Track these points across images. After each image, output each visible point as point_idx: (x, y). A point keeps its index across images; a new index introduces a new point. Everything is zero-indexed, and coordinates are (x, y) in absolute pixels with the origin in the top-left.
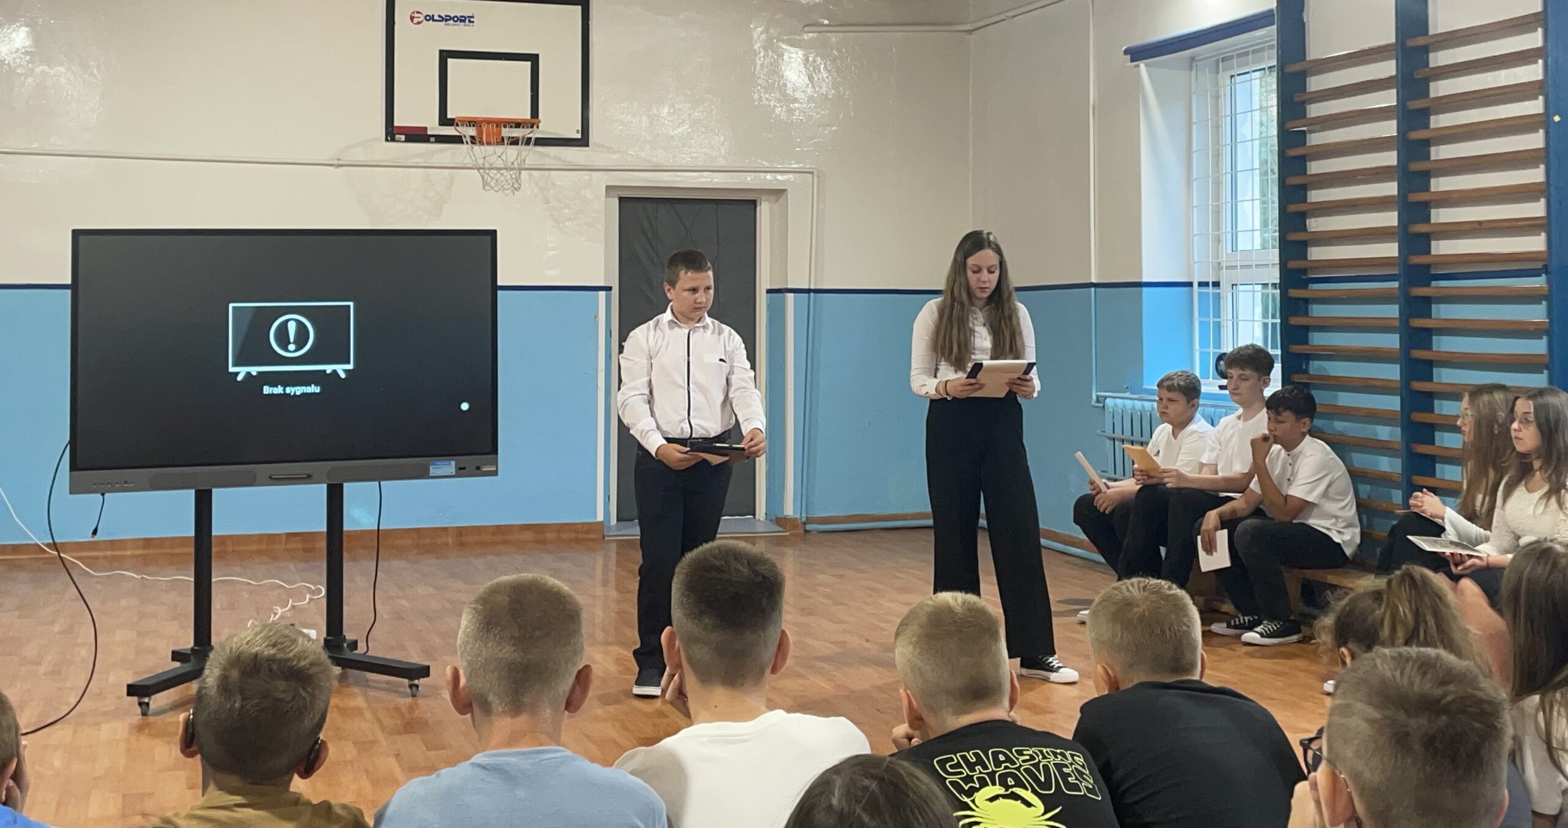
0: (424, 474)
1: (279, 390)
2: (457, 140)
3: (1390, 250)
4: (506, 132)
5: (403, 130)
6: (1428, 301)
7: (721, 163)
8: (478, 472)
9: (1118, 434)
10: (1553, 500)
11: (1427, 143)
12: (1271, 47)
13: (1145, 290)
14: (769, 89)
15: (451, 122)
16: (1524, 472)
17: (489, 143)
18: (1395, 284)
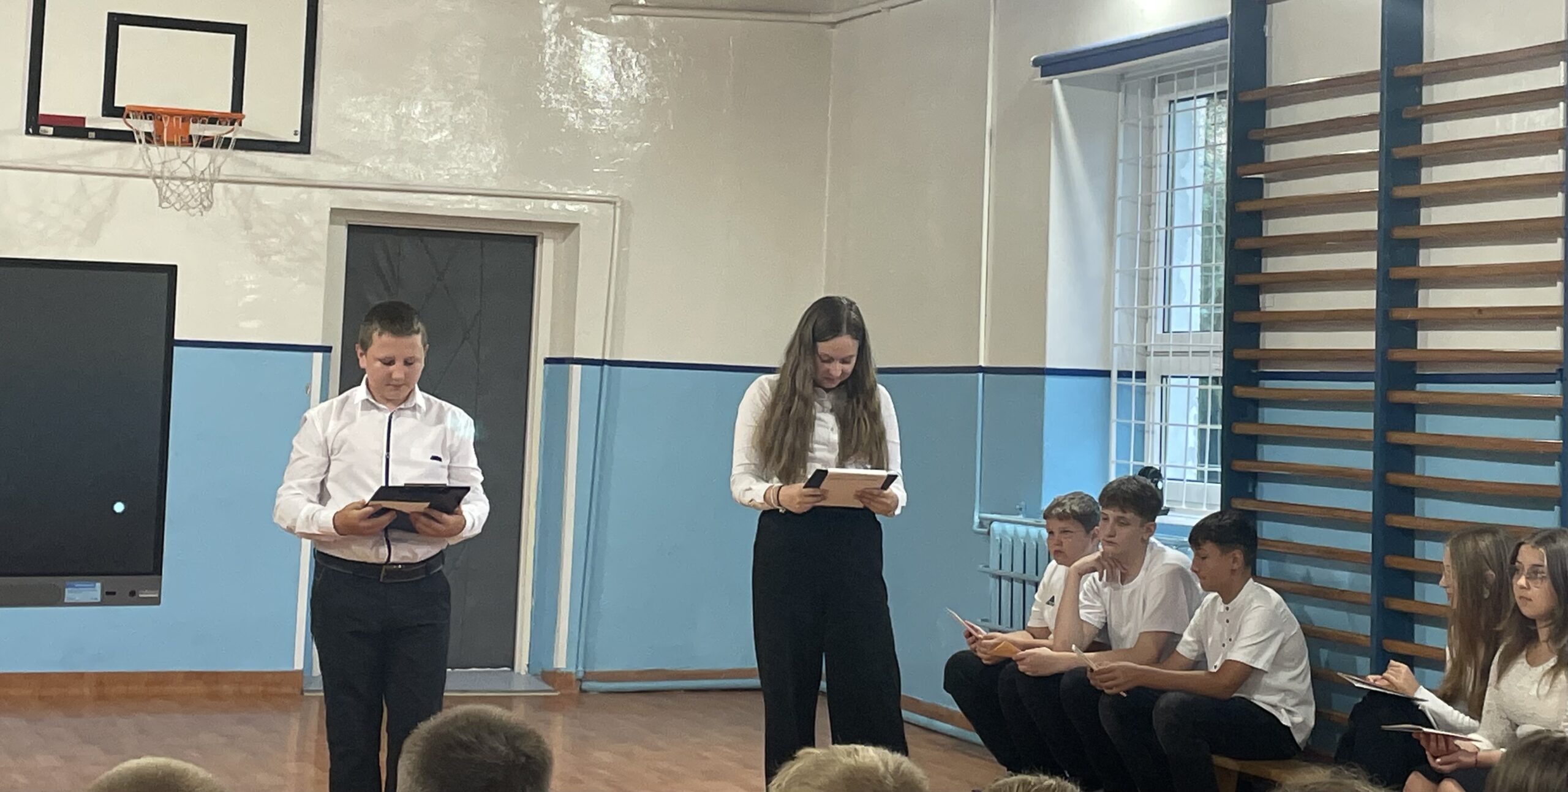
0: (56, 600)
2: (127, 137)
3: (1365, 340)
4: (196, 129)
5: (50, 120)
6: (1411, 409)
7: (490, 184)
8: (132, 598)
9: (1006, 570)
11: (1416, 204)
12: (1222, 67)
13: (1049, 380)
14: (560, 86)
15: (119, 112)
17: (171, 144)
18: (1370, 386)
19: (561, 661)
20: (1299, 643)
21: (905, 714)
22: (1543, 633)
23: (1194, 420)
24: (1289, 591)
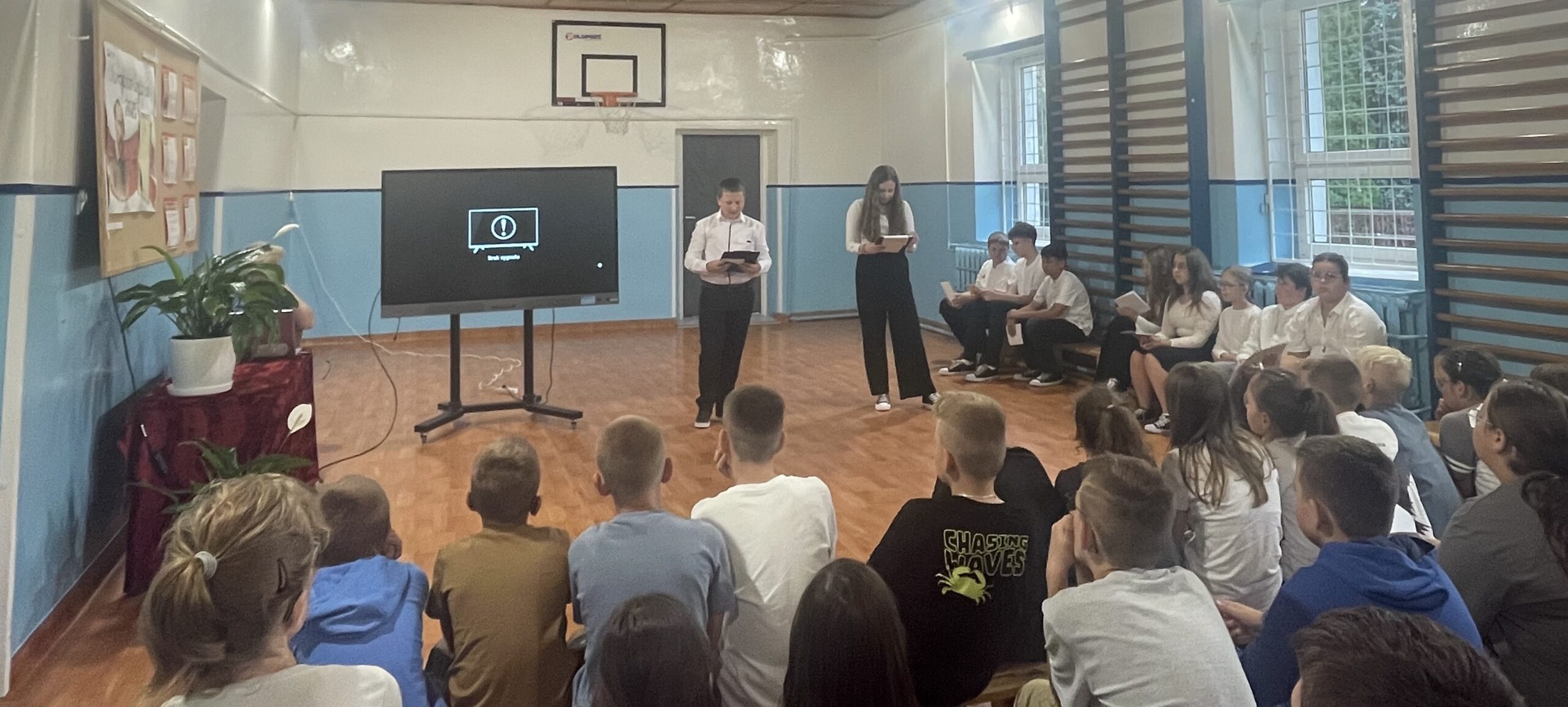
0: (578, 304)
1: (496, 258)
2: (592, 104)
3: (1107, 168)
4: (619, 100)
5: (562, 99)
6: (1128, 197)
7: (741, 115)
8: (608, 301)
9: (962, 266)
10: (1195, 308)
11: (1126, 111)
12: (1042, 54)
13: (977, 187)
14: (766, 73)
15: (589, 95)
16: (1179, 292)
17: (610, 106)
18: (1110, 187)
19: (780, 310)
20: (1086, 294)
21: (921, 325)
22: (1186, 290)
23: (1038, 201)
24: (1081, 275)
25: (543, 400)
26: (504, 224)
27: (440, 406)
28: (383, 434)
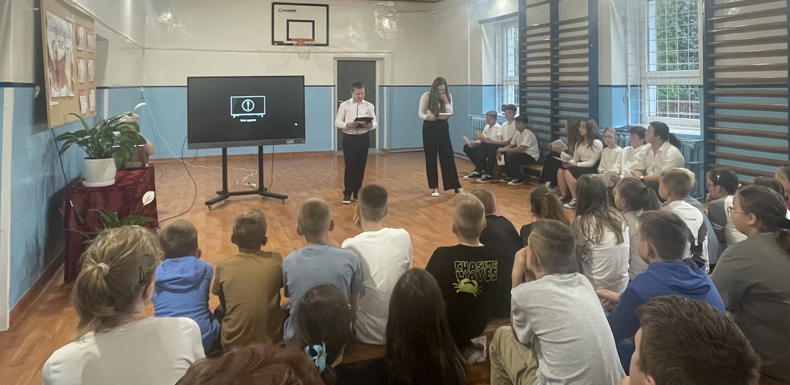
0: (285, 143)
1: (245, 120)
2: (292, 45)
3: (548, 79)
4: (305, 42)
5: (276, 42)
6: (558, 93)
7: (365, 50)
8: (300, 142)
9: (475, 127)
10: (590, 148)
11: (558, 50)
12: (517, 21)
13: (483, 87)
14: (379, 29)
15: (290, 40)
16: (581, 140)
17: (301, 45)
18: (549, 88)
19: (385, 147)
20: (536, 141)
21: (455, 155)
22: (586, 139)
23: (513, 95)
24: (533, 130)
25: (269, 190)
26: (248, 104)
27: (218, 193)
28: (190, 206)
